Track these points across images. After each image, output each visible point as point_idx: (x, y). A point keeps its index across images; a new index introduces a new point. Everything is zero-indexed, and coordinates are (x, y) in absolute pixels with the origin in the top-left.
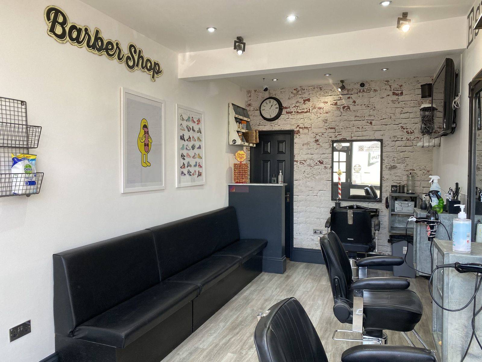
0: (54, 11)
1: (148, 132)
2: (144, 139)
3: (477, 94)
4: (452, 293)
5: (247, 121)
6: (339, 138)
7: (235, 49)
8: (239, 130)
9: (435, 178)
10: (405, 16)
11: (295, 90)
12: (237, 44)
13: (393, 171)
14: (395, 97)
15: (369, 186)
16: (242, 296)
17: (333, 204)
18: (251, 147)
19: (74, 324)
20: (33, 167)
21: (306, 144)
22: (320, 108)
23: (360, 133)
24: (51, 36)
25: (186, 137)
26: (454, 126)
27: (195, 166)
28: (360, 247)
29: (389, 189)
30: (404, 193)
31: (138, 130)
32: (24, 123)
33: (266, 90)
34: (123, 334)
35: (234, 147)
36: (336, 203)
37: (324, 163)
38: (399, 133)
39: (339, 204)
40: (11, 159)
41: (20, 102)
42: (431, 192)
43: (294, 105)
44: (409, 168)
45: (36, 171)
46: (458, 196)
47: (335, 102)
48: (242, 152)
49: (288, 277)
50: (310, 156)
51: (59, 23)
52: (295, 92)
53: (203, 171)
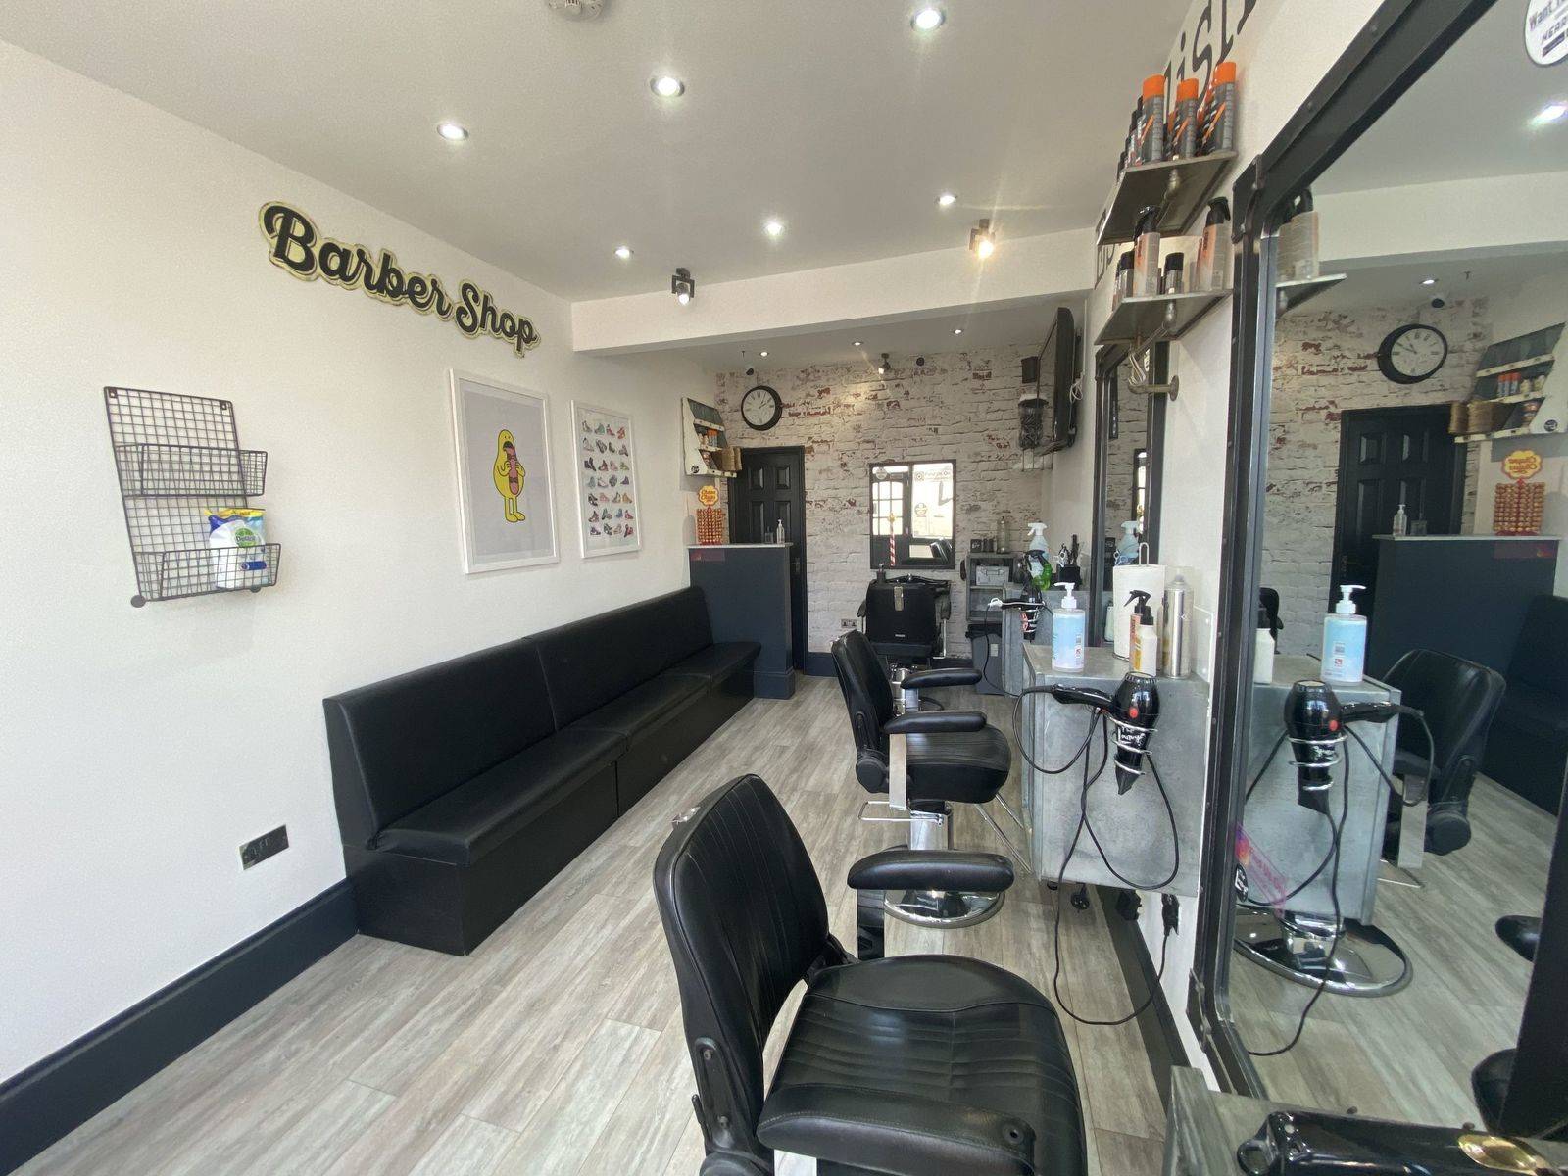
0: (282, 214)
1: (515, 455)
2: (507, 470)
3: (1109, 372)
4: (1050, 746)
5: (718, 432)
6: (882, 458)
7: (674, 292)
8: (703, 447)
9: (1037, 528)
10: (984, 224)
11: (802, 372)
12: (678, 283)
13: (974, 515)
14: (977, 383)
15: (941, 539)
16: (714, 744)
17: (873, 576)
18: (729, 478)
19: (376, 825)
20: (257, 534)
21: (825, 470)
22: (847, 406)
23: (918, 450)
24: (278, 265)
25: (597, 464)
26: (1073, 432)
27: (619, 516)
28: (919, 648)
29: (967, 546)
30: (993, 551)
31: (494, 454)
32: (232, 445)
33: (750, 372)
34: (467, 840)
35: (695, 480)
36: (878, 574)
37: (857, 503)
38: (984, 447)
39: (884, 574)
40: (206, 520)
41: (218, 403)
42: (1031, 552)
43: (801, 401)
44: (1002, 507)
45: (265, 539)
46: (1076, 558)
47: (874, 393)
48: (710, 488)
49: (798, 704)
50: (832, 492)
51: (296, 239)
52: (802, 376)
53: (636, 525)
